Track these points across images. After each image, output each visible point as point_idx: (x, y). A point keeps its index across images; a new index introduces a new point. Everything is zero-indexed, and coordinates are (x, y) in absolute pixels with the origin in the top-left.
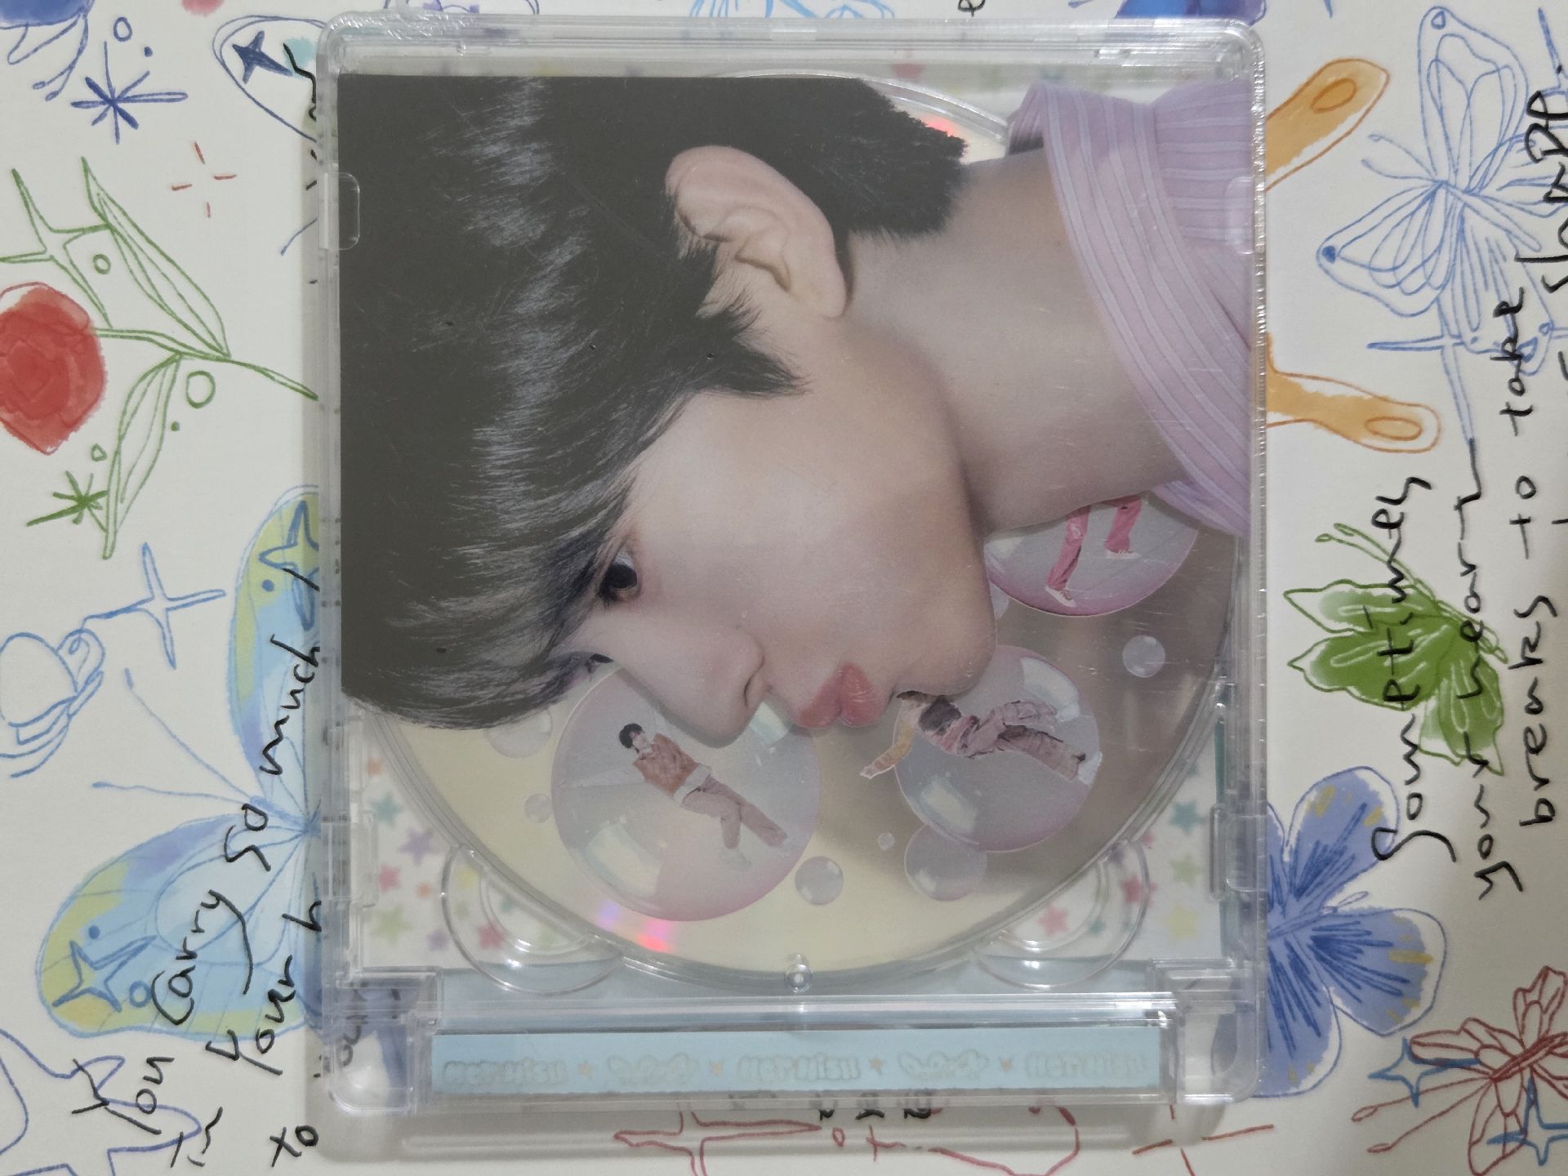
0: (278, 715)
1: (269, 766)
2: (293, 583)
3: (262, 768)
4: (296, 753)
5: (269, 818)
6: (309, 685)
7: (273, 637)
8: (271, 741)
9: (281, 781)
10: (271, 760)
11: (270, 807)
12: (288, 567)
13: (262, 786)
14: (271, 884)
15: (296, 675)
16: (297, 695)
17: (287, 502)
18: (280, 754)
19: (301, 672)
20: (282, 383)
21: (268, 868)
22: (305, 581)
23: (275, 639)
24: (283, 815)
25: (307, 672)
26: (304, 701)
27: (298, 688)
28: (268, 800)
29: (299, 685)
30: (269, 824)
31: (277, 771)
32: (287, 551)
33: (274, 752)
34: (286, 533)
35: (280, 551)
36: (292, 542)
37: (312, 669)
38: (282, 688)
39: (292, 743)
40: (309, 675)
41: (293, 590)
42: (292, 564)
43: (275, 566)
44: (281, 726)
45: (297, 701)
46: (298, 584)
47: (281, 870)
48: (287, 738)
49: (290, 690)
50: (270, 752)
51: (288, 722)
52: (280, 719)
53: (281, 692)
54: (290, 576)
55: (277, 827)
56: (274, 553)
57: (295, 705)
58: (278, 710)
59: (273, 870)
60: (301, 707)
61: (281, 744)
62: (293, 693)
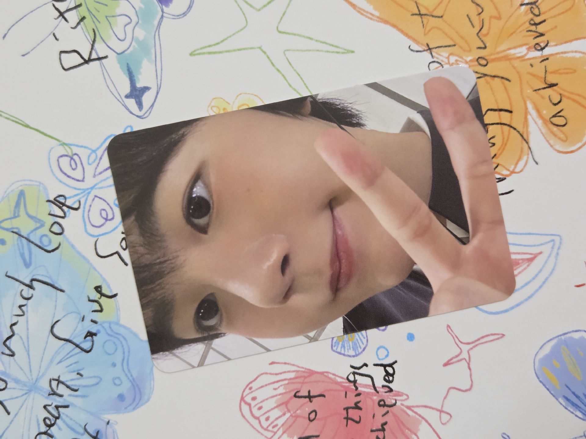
0: (11, 321)
1: (7, 352)
2: (18, 240)
3: (3, 353)
4: (24, 343)
5: (8, 383)
6: (29, 301)
7: (7, 273)
8: (7, 336)
9: (15, 361)
10: (9, 348)
11: (9, 376)
12: (15, 230)
13: (3, 364)
14: (11, 423)
15: (21, 295)
16: (23, 308)
17: (12, 191)
18: (13, 344)
19: (25, 295)
20: (6, 118)
21: (9, 413)
22: (26, 238)
23: (8, 274)
24: (17, 381)
25: (28, 294)
26: (27, 311)
27: (24, 304)
28: (7, 372)
29: (24, 302)
30: (8, 386)
31: (13, 355)
32: (14, 220)
33: (10, 343)
34: (13, 209)
35: (9, 221)
36: (16, 215)
37: (31, 291)
38: (13, 304)
39: (21, 337)
40: (30, 296)
41: (18, 244)
42: (17, 228)
43: (7, 230)
44: (14, 327)
45: (23, 312)
46: (21, 241)
47: (16, 414)
48: (18, 334)
49: (18, 305)
50: (8, 343)
51: (18, 324)
52: (13, 322)
53: (13, 307)
54: (17, 236)
55: (14, 388)
56: (6, 222)
57: (22, 314)
58: (12, 317)
59: (12, 414)
60: (25, 316)
61: (13, 338)
62: (20, 307)
